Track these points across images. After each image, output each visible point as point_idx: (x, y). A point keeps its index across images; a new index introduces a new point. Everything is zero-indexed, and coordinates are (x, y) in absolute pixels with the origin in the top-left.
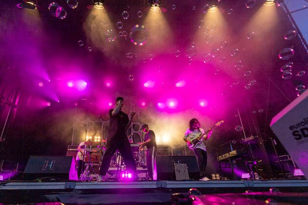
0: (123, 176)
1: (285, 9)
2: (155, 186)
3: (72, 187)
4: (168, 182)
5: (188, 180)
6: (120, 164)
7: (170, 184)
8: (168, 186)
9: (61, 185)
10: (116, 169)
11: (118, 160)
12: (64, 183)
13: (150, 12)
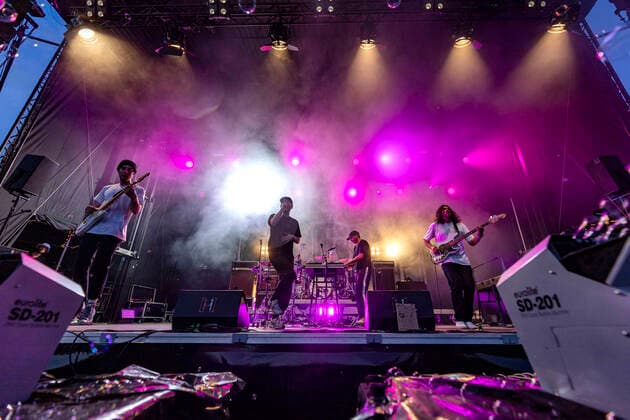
0: (321, 311)
1: (588, 35)
2: (364, 342)
3: (243, 341)
4: (384, 334)
5: (416, 332)
6: (315, 293)
7: (388, 338)
8: (385, 342)
9: (226, 338)
10: (309, 301)
11: (311, 287)
12: (231, 334)
13: (360, 51)
